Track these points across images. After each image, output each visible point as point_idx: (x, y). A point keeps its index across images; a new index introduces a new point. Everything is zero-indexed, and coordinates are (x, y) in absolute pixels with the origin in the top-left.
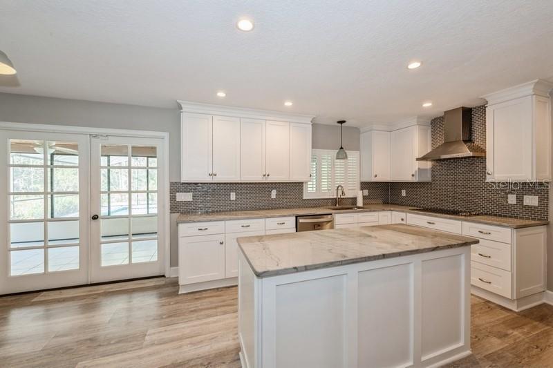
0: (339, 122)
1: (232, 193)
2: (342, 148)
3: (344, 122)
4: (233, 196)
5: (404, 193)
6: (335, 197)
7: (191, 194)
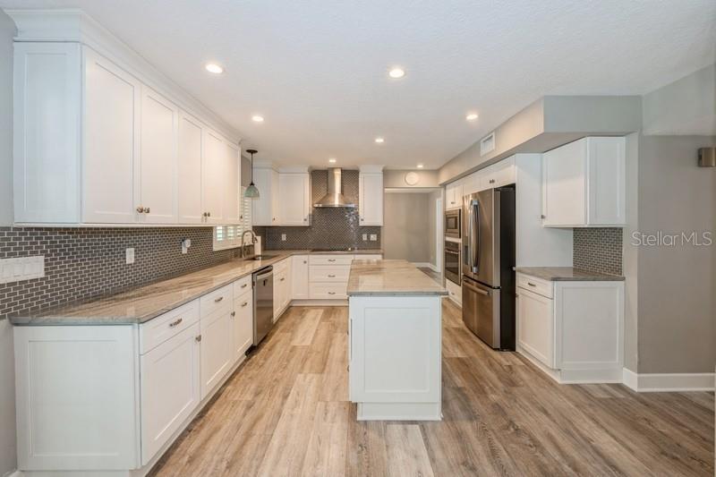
0: (248, 151)
1: (127, 250)
2: (252, 184)
3: (255, 152)
4: (130, 256)
5: (284, 237)
6: (240, 245)
7: (42, 258)
